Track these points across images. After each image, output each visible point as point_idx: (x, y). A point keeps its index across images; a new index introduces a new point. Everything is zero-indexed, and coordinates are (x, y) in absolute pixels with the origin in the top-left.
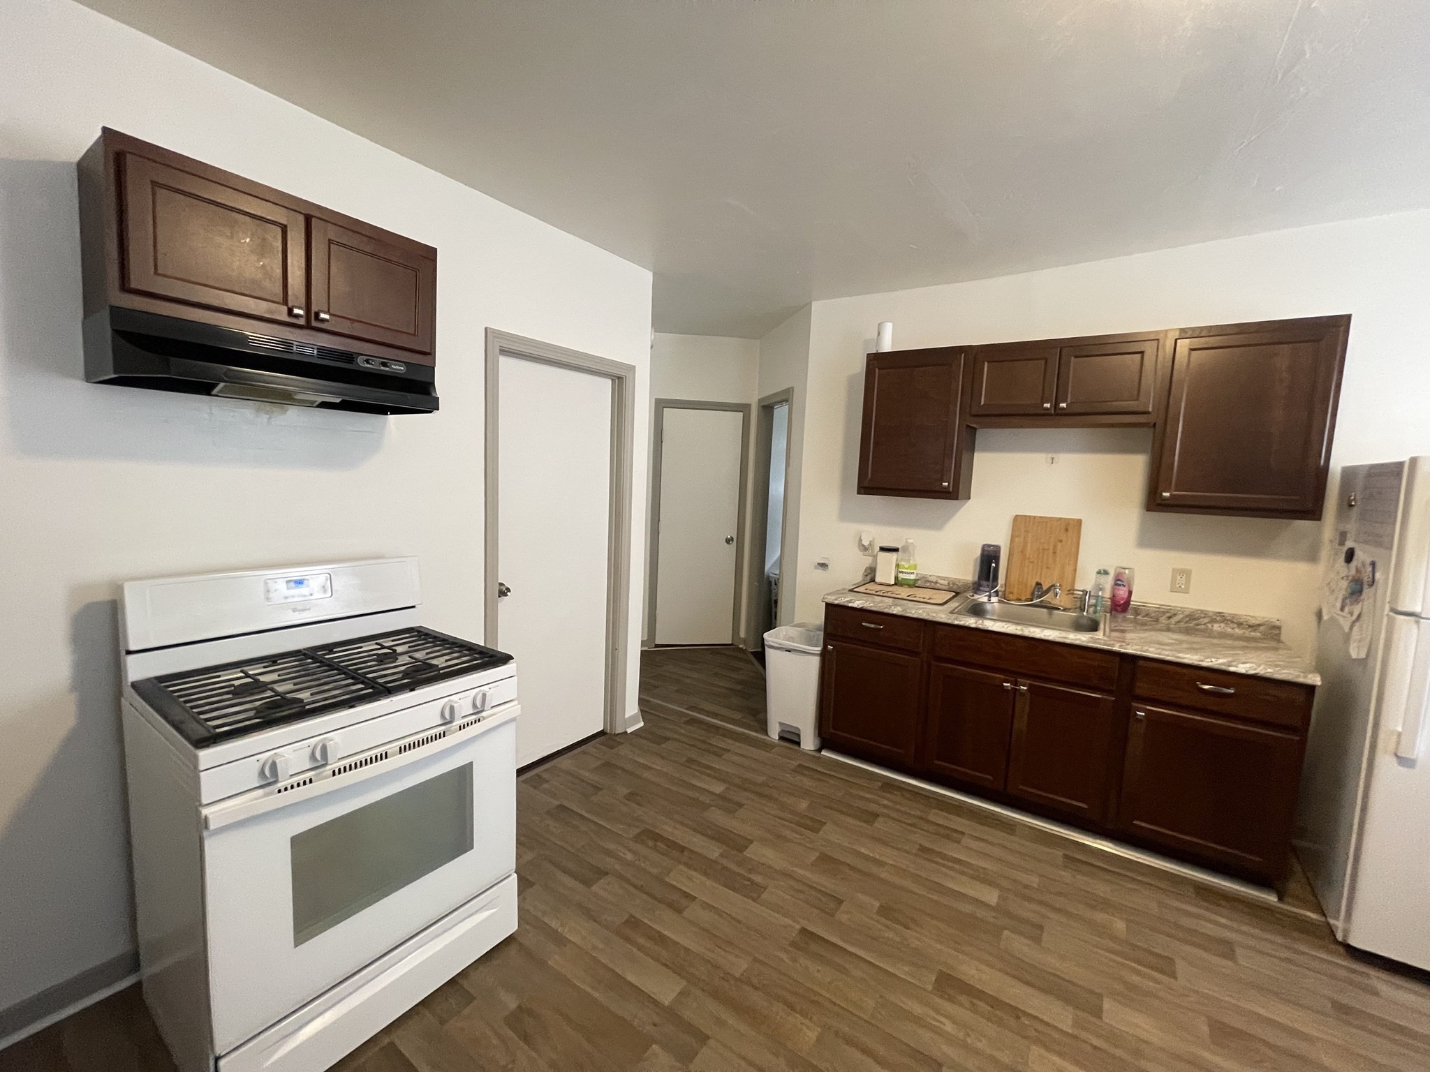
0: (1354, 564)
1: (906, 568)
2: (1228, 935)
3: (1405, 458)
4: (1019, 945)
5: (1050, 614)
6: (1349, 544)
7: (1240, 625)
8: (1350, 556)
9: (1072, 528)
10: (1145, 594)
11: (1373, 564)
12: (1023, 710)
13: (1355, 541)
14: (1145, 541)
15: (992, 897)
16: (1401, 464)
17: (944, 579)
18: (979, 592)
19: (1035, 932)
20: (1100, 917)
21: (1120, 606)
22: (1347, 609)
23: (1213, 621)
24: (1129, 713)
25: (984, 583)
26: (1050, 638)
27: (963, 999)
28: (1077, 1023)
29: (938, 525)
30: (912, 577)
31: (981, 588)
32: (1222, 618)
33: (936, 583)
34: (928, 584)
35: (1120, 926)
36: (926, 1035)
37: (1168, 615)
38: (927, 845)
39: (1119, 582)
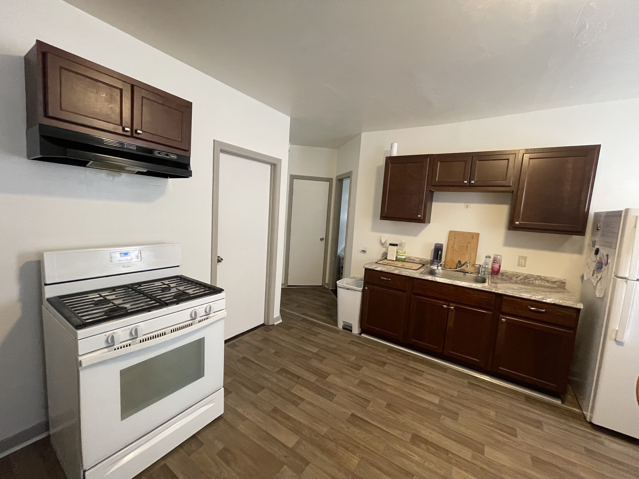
0: (598, 256)
1: (401, 253)
2: (541, 419)
3: (622, 208)
4: (448, 422)
5: (464, 275)
6: (597, 247)
7: (548, 281)
8: (597, 252)
9: (475, 237)
10: (506, 267)
11: (607, 255)
12: (452, 317)
13: (599, 245)
14: (508, 243)
15: (436, 400)
16: (621, 212)
17: (418, 258)
18: (433, 264)
19: (454, 416)
20: (484, 410)
21: (495, 272)
22: (595, 275)
23: (536, 279)
24: (498, 319)
25: (436, 261)
26: (465, 286)
27: (423, 445)
28: (473, 457)
29: (416, 235)
30: (404, 257)
31: (434, 263)
32: (539, 278)
33: (414, 260)
34: (410, 261)
35: (492, 413)
36: (407, 462)
37: (516, 276)
38: (407, 376)
39: (495, 262)
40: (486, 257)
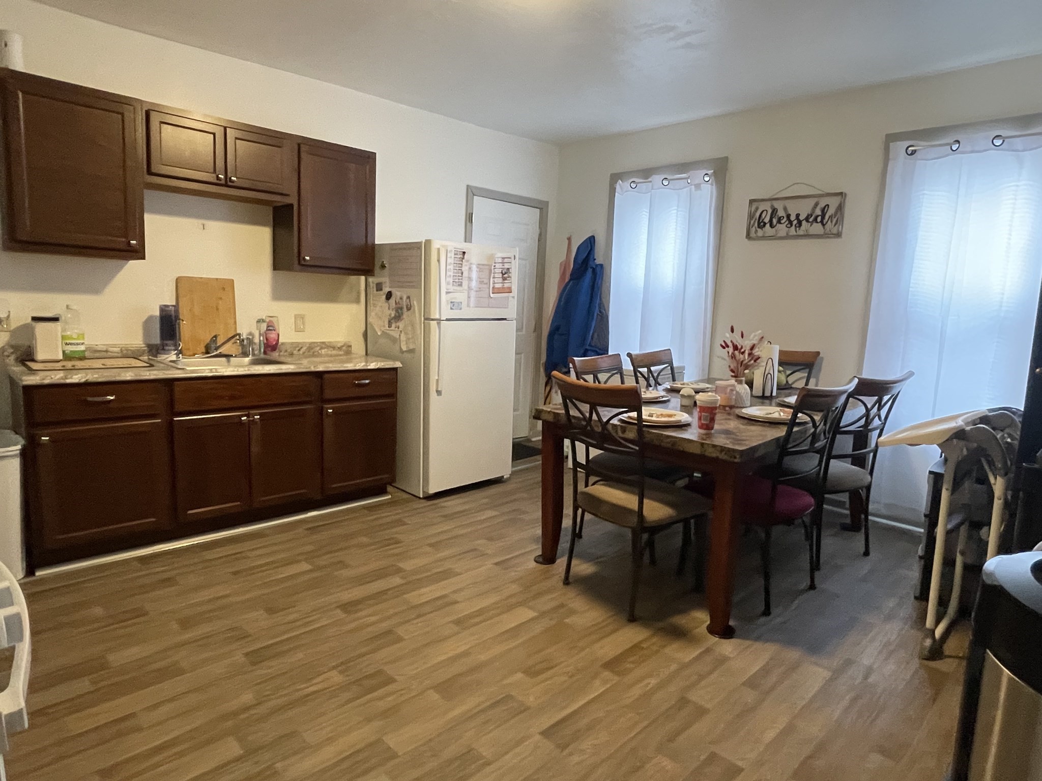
0: (392, 301)
1: (75, 339)
3: (422, 239)
6: (386, 289)
7: (334, 348)
8: (389, 296)
9: (227, 286)
11: (408, 297)
12: (256, 434)
13: (390, 287)
16: (420, 243)
17: (114, 346)
18: (166, 352)
21: (271, 346)
22: (393, 325)
23: (322, 348)
24: (321, 412)
25: (169, 342)
30: (82, 348)
31: (167, 348)
32: (324, 345)
33: (107, 351)
34: (97, 355)
37: (298, 349)
39: (271, 328)
40: (257, 322)
